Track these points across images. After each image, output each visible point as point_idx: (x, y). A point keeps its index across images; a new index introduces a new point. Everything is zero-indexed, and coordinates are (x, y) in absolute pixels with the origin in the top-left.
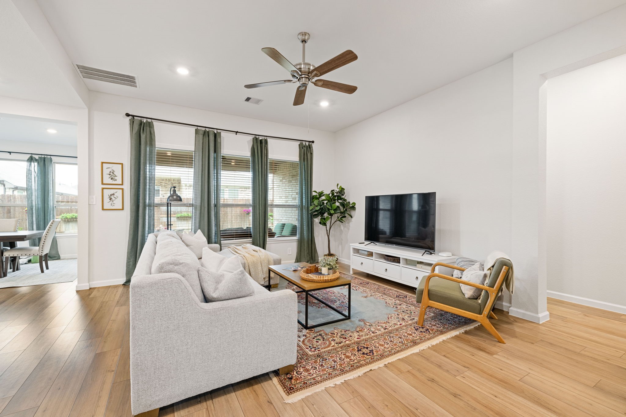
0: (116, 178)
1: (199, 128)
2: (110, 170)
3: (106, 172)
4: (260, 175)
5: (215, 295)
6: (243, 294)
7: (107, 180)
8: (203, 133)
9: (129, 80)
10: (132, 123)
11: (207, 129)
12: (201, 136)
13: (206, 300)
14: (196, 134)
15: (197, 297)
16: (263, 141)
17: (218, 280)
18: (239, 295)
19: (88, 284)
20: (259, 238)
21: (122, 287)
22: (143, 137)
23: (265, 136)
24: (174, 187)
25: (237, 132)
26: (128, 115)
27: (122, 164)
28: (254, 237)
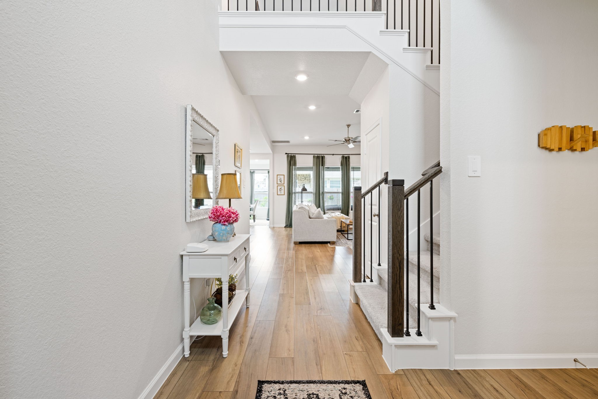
0: (282, 181)
1: (315, 155)
2: (280, 178)
3: (279, 179)
4: (345, 176)
5: (312, 217)
6: (320, 218)
7: (279, 182)
8: (316, 157)
9: (288, 142)
10: (288, 156)
11: (319, 155)
12: (316, 159)
13: (310, 218)
14: (313, 158)
15: (308, 217)
16: (347, 158)
17: (313, 214)
18: (319, 218)
19: (272, 225)
20: (344, 210)
21: (284, 229)
22: (292, 162)
23: (348, 154)
24: (304, 185)
25: (333, 154)
26: (286, 154)
27: (284, 175)
28: (342, 209)
